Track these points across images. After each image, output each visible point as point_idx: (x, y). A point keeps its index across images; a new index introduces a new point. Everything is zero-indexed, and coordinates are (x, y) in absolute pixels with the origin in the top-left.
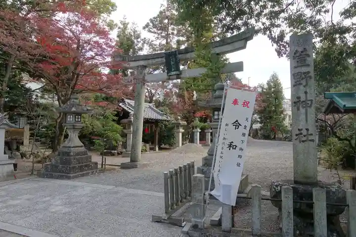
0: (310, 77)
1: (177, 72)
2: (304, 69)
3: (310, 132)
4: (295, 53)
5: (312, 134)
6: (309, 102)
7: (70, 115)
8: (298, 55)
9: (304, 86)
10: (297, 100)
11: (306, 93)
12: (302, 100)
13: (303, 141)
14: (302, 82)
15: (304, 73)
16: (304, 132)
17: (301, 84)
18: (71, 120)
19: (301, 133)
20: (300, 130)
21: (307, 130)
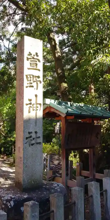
0: (40, 81)
3: (38, 135)
4: (28, 55)
6: (38, 106)
8: (31, 56)
9: (35, 89)
10: (28, 104)
11: (36, 96)
12: (32, 103)
13: (32, 145)
15: (36, 77)
16: (33, 135)
17: (32, 86)
19: (31, 137)
20: (29, 133)
21: (36, 132)
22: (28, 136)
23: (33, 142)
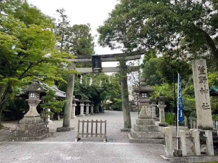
0: (206, 79)
1: (99, 68)
2: (203, 75)
3: (208, 105)
4: (199, 68)
5: (209, 106)
6: (207, 91)
7: (33, 93)
8: (200, 68)
9: (204, 83)
10: (201, 90)
11: (205, 86)
12: (203, 90)
13: (206, 109)
14: (203, 81)
15: (204, 77)
16: (206, 105)
17: (203, 82)
18: (34, 96)
19: (204, 105)
20: (204, 104)
21: (207, 103)
22: (203, 105)
23: (206, 108)
